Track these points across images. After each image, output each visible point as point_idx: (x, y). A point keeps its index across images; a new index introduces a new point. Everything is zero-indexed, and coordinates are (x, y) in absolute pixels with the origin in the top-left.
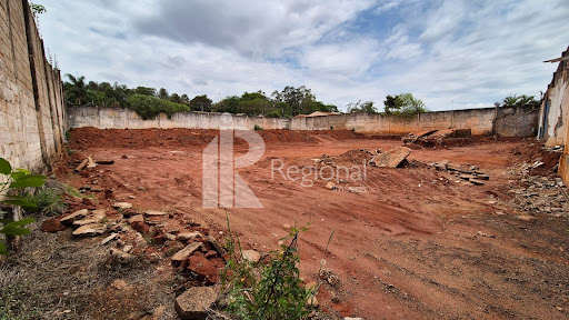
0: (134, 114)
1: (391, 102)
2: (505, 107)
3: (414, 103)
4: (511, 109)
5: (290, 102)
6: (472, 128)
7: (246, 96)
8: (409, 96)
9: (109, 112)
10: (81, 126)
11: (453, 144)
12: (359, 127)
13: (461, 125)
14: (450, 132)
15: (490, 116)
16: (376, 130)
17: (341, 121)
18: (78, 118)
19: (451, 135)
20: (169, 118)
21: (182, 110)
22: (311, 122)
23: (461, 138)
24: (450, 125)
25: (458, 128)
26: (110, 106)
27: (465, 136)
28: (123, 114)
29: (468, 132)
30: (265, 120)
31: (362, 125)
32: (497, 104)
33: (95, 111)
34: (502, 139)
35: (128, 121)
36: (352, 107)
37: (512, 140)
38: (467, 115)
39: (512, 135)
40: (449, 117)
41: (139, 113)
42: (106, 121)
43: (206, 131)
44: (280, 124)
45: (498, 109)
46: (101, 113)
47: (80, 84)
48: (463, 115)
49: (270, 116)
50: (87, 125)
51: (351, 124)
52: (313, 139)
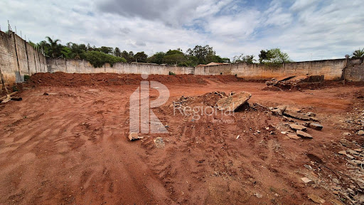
0: (88, 64)
1: (264, 55)
2: (353, 58)
3: (281, 56)
4: (359, 60)
5: (198, 56)
6: (325, 75)
7: (170, 52)
8: (277, 51)
9: (72, 62)
10: (55, 71)
11: (306, 87)
12: (240, 74)
13: (316, 72)
14: (305, 77)
15: (341, 65)
16: (252, 75)
17: (228, 69)
18: (53, 66)
19: (305, 80)
20: (112, 66)
21: (120, 61)
22: (208, 69)
23: (314, 82)
24: (307, 72)
25: (314, 74)
26: (74, 59)
27: (317, 81)
28: (82, 64)
29: (320, 78)
30: (177, 68)
31: (242, 72)
32: (347, 56)
33: (64, 62)
34: (348, 84)
35: (85, 68)
36: (237, 59)
37: (358, 84)
38: (321, 65)
39: (359, 80)
40: (307, 66)
41: (91, 63)
42: (71, 68)
43: (128, 75)
44: (187, 71)
45: (348, 59)
46: (68, 62)
47: (54, 44)
48: (318, 65)
49: (180, 66)
50: (58, 71)
51: (234, 71)
52: (204, 81)
